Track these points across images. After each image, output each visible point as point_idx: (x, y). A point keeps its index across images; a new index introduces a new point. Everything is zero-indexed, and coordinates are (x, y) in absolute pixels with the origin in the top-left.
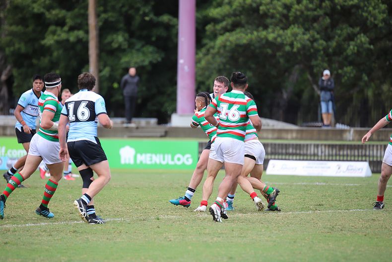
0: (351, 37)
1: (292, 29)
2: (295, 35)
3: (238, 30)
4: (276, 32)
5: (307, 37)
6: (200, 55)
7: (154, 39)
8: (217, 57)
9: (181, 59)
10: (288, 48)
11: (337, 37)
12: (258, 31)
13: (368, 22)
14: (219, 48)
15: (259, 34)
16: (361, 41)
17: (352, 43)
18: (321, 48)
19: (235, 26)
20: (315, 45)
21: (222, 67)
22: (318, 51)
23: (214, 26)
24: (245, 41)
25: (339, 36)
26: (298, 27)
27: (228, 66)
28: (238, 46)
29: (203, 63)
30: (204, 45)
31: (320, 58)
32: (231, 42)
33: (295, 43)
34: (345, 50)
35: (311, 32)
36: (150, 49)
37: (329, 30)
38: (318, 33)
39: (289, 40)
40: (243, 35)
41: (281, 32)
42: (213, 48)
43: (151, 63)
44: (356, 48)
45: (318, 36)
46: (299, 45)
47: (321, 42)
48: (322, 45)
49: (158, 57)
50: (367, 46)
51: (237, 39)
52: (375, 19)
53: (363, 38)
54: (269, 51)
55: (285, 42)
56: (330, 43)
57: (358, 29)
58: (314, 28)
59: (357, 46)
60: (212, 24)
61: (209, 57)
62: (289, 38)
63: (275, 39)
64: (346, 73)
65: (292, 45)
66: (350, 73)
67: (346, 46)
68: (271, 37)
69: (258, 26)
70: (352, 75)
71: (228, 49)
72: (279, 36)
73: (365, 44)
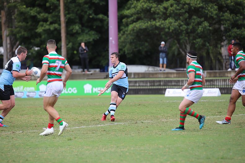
0: (199, 24)
1: (169, 20)
2: (171, 23)
3: (140, 21)
4: (160, 22)
5: (177, 24)
6: (120, 35)
7: (95, 27)
8: (129, 35)
9: (111, 37)
10: (167, 30)
11: (192, 23)
12: (151, 22)
13: (209, 16)
14: (130, 31)
15: (152, 23)
16: (205, 25)
17: (200, 26)
18: (184, 29)
19: (138, 19)
20: (181, 28)
21: (132, 41)
22: (182, 31)
23: (127, 19)
24: (144, 27)
25: (193, 23)
26: (172, 19)
27: (135, 40)
28: (140, 29)
29: (122, 39)
30: (122, 30)
31: (184, 35)
32: (137, 28)
33: (171, 27)
34: (197, 30)
35: (179, 21)
36: (93, 32)
37: (188, 20)
38: (182, 22)
39: (167, 26)
40: (143, 24)
41: (163, 22)
42: (127, 31)
43: (94, 40)
44: (202, 29)
45: (182, 23)
46: (173, 28)
47: (184, 26)
48: (184, 28)
49: (97, 37)
50: (208, 28)
51: (140, 26)
52: (212, 14)
53: (206, 24)
54: (157, 32)
55: (165, 27)
56: (189, 27)
57: (203, 19)
58: (180, 19)
59: (203, 28)
60: (126, 18)
61: (125, 36)
62: (167, 24)
63: (160, 25)
64: (197, 42)
65: (169, 28)
66: (200, 42)
67: (197, 28)
68: (158, 24)
69: (150, 19)
70: (201, 43)
71: (135, 31)
72: (162, 24)
73: (207, 26)
